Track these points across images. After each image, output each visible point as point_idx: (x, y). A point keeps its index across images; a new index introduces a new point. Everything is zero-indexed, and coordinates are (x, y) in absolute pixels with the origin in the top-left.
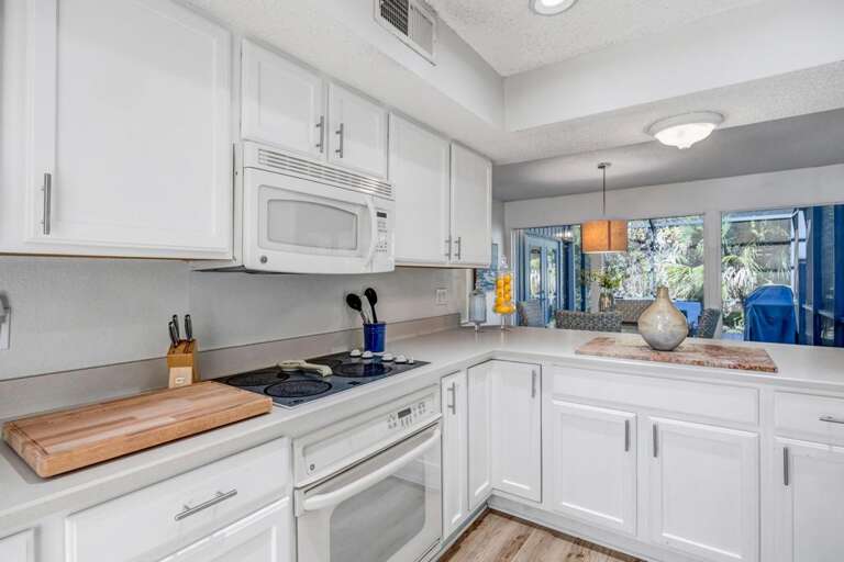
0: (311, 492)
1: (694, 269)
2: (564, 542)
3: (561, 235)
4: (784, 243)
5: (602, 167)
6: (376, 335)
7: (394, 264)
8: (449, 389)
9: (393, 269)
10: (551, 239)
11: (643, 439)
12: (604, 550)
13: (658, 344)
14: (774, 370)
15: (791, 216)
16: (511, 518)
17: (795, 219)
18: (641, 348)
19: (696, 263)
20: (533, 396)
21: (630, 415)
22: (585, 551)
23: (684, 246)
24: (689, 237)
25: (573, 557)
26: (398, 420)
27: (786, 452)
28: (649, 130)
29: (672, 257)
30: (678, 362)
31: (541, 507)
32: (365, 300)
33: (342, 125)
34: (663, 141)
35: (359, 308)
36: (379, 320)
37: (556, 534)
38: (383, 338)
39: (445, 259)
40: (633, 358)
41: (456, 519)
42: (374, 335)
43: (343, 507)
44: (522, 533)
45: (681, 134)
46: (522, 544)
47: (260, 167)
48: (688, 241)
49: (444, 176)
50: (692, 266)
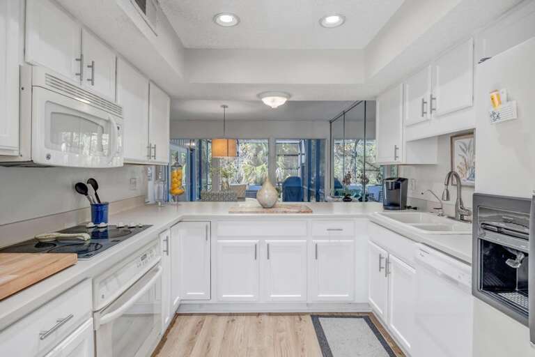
0: (103, 313)
1: (257, 168)
2: (224, 317)
3: (189, 144)
4: (295, 155)
5: (225, 107)
6: (102, 212)
7: (123, 162)
8: (164, 241)
9: (122, 165)
10: (183, 147)
11: (262, 251)
12: (243, 314)
13: (266, 205)
14: (312, 212)
15: (298, 142)
16: (192, 314)
17: (300, 144)
18: (259, 207)
19: (258, 164)
20: (207, 239)
21: (256, 241)
22: (235, 318)
23: (252, 154)
24: (254, 149)
25: (230, 322)
26: (141, 262)
27: (316, 245)
28: (259, 96)
29: (246, 161)
30: (277, 212)
31: (210, 302)
32: (90, 187)
33: (93, 62)
34: (265, 102)
35: (86, 194)
36: (102, 201)
37: (219, 315)
38: (107, 214)
39: (146, 159)
40: (257, 212)
41: (168, 320)
42: (99, 212)
43: (117, 321)
44: (200, 320)
45: (273, 101)
46: (202, 325)
47: (47, 87)
48: (254, 151)
49: (146, 103)
50: (256, 166)
